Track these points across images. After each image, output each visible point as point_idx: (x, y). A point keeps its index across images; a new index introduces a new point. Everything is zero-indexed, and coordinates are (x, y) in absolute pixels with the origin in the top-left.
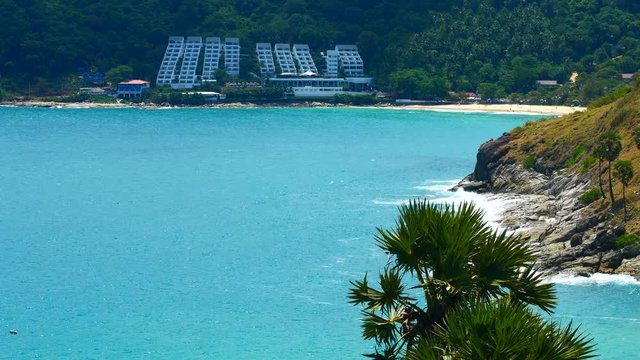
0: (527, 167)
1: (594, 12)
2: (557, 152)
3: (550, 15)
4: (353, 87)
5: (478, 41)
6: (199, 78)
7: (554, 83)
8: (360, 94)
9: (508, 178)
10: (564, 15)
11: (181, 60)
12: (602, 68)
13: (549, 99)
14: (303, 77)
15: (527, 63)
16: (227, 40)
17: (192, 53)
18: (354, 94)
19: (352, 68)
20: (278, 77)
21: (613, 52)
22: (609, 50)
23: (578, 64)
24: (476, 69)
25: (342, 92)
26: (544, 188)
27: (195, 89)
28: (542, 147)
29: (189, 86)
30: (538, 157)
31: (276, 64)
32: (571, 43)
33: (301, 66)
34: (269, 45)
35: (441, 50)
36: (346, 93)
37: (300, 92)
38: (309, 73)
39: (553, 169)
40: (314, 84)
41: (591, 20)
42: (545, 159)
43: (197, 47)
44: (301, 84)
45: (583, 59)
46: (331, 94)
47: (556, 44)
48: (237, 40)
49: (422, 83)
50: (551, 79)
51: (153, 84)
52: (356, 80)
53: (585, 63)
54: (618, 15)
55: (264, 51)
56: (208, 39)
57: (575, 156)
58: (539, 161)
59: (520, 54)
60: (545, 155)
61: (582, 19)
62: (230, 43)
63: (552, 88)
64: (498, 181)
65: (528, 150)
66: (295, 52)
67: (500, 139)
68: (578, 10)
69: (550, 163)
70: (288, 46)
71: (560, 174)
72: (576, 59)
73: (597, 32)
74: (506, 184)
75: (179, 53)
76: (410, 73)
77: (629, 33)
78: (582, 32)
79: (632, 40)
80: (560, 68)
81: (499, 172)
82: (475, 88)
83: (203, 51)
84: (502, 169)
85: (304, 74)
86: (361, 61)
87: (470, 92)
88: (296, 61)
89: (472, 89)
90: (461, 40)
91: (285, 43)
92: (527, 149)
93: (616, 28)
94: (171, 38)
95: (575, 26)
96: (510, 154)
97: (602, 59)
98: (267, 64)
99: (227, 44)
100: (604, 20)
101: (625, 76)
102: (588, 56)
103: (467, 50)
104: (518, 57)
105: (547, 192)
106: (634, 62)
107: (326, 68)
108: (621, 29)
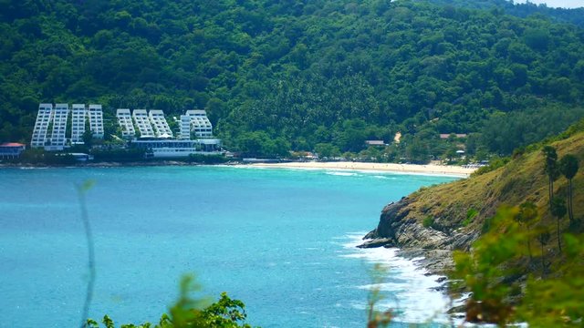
0: (426, 226)
1: (413, 80)
2: (452, 213)
3: (374, 83)
4: (204, 147)
5: (311, 106)
6: (68, 141)
7: (381, 142)
8: (210, 153)
9: (411, 235)
10: (387, 83)
11: (51, 124)
12: (422, 130)
13: (379, 157)
14: (160, 139)
15: (357, 125)
16: (91, 106)
17: (60, 119)
18: (206, 153)
19: (202, 130)
20: (138, 139)
21: (430, 114)
22: (427, 113)
23: (401, 126)
24: (312, 131)
25: (195, 153)
26: (446, 244)
27: (66, 150)
28: (438, 209)
29: (60, 148)
30: (436, 217)
31: (136, 128)
32: (393, 107)
33: (158, 129)
34: (128, 111)
35: (280, 115)
36: (199, 153)
37: (158, 152)
38: (166, 135)
39: (450, 227)
40: (170, 145)
41: (411, 87)
42: (442, 219)
43: (65, 113)
44: (159, 145)
45: (405, 122)
46: (186, 154)
47: (382, 108)
48: (100, 107)
49: (266, 144)
50: (378, 139)
51: (28, 147)
52: (207, 141)
53: (407, 126)
54: (434, 83)
55: (124, 116)
56: (75, 106)
57: (468, 217)
58: (437, 220)
59: (350, 118)
60: (442, 215)
61: (402, 86)
62: (94, 110)
63: (381, 148)
64: (402, 237)
65: (426, 212)
66: (152, 117)
67: (401, 202)
68: (398, 78)
69: (446, 223)
70: (145, 111)
71: (459, 231)
72: (399, 122)
73: (415, 97)
74: (409, 240)
75: (49, 119)
76: (255, 135)
77: (443, 98)
78: (403, 97)
79: (446, 104)
80: (385, 130)
81: (402, 231)
82: (312, 148)
83: (70, 117)
84: (405, 228)
85: (160, 136)
86: (210, 124)
87: (308, 151)
88: (153, 125)
89: (309, 148)
90: (297, 105)
91: (141, 109)
92: (425, 210)
93: (432, 93)
94: (41, 105)
95: (396, 92)
96: (411, 215)
97: (421, 122)
98: (128, 128)
99: (91, 110)
100: (422, 87)
101: (443, 136)
102: (410, 119)
103: (303, 114)
104: (348, 120)
105: (449, 247)
106: (450, 124)
107: (179, 131)
108: (437, 94)
